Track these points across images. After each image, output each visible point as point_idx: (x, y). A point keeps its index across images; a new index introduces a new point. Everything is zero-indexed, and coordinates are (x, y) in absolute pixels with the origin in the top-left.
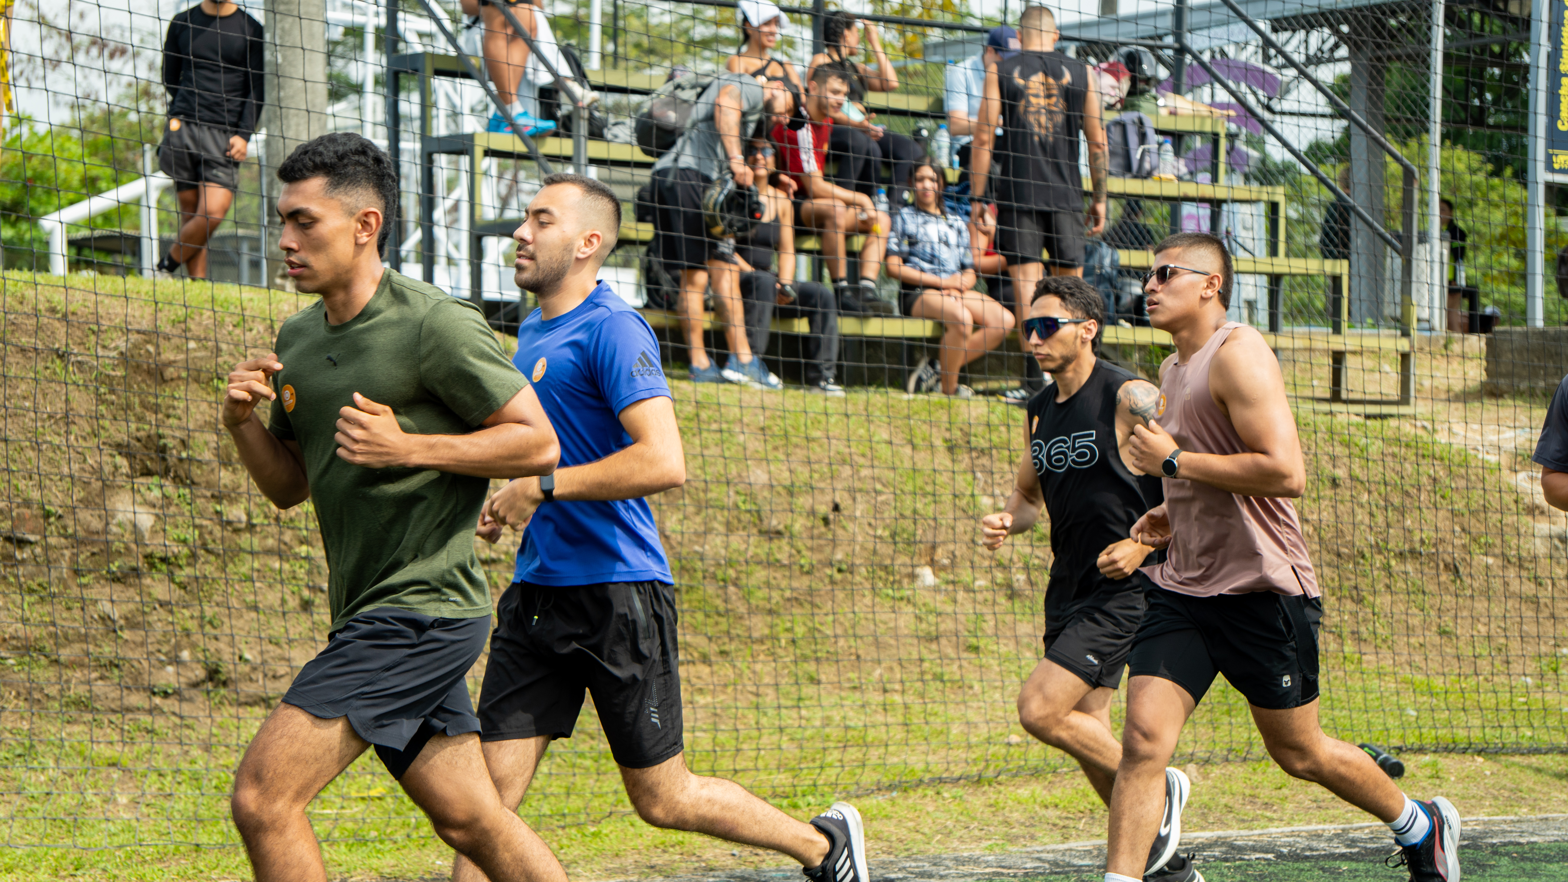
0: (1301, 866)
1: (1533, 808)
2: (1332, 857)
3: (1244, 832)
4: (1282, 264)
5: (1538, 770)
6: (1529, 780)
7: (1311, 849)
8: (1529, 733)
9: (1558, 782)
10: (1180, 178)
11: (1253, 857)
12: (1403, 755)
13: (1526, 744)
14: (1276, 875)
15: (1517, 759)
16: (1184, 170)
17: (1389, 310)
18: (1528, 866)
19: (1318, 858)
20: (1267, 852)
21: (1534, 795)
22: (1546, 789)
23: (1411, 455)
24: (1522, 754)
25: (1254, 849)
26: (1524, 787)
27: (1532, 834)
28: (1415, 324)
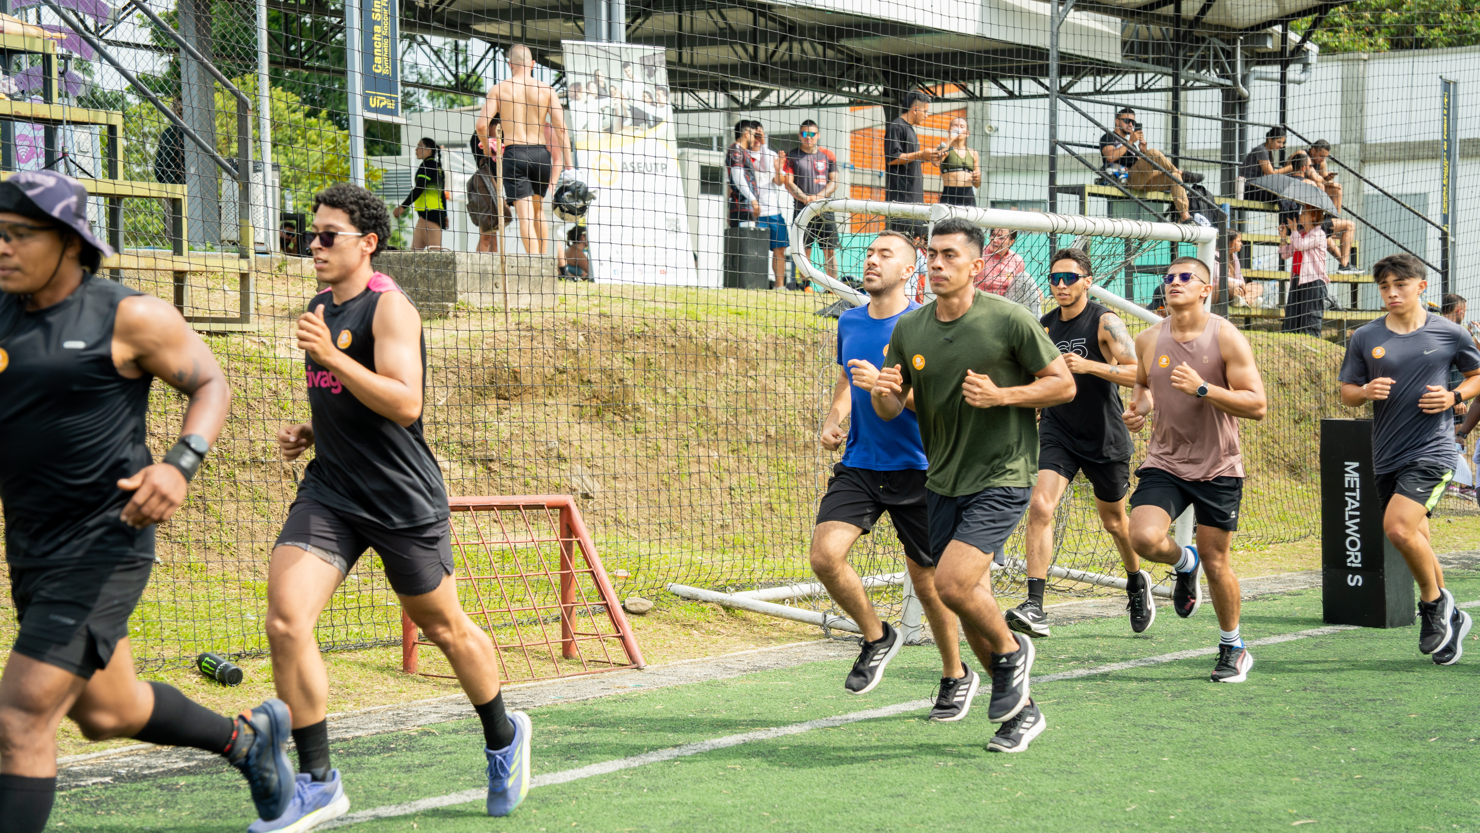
0: (139, 786)
1: (357, 703)
2: (171, 773)
3: (80, 757)
4: (121, 187)
5: (363, 665)
6: (354, 675)
7: (150, 768)
8: (356, 630)
9: (380, 675)
10: (11, 96)
11: (90, 783)
12: (241, 661)
13: (353, 640)
14: (113, 798)
15: (346, 655)
16: (14, 89)
17: (230, 233)
18: (353, 761)
19: (155, 776)
20: (105, 776)
21: (359, 690)
22: (369, 683)
23: (252, 369)
24: (350, 651)
25: (91, 774)
26: (349, 683)
27: (357, 728)
28: (251, 246)
